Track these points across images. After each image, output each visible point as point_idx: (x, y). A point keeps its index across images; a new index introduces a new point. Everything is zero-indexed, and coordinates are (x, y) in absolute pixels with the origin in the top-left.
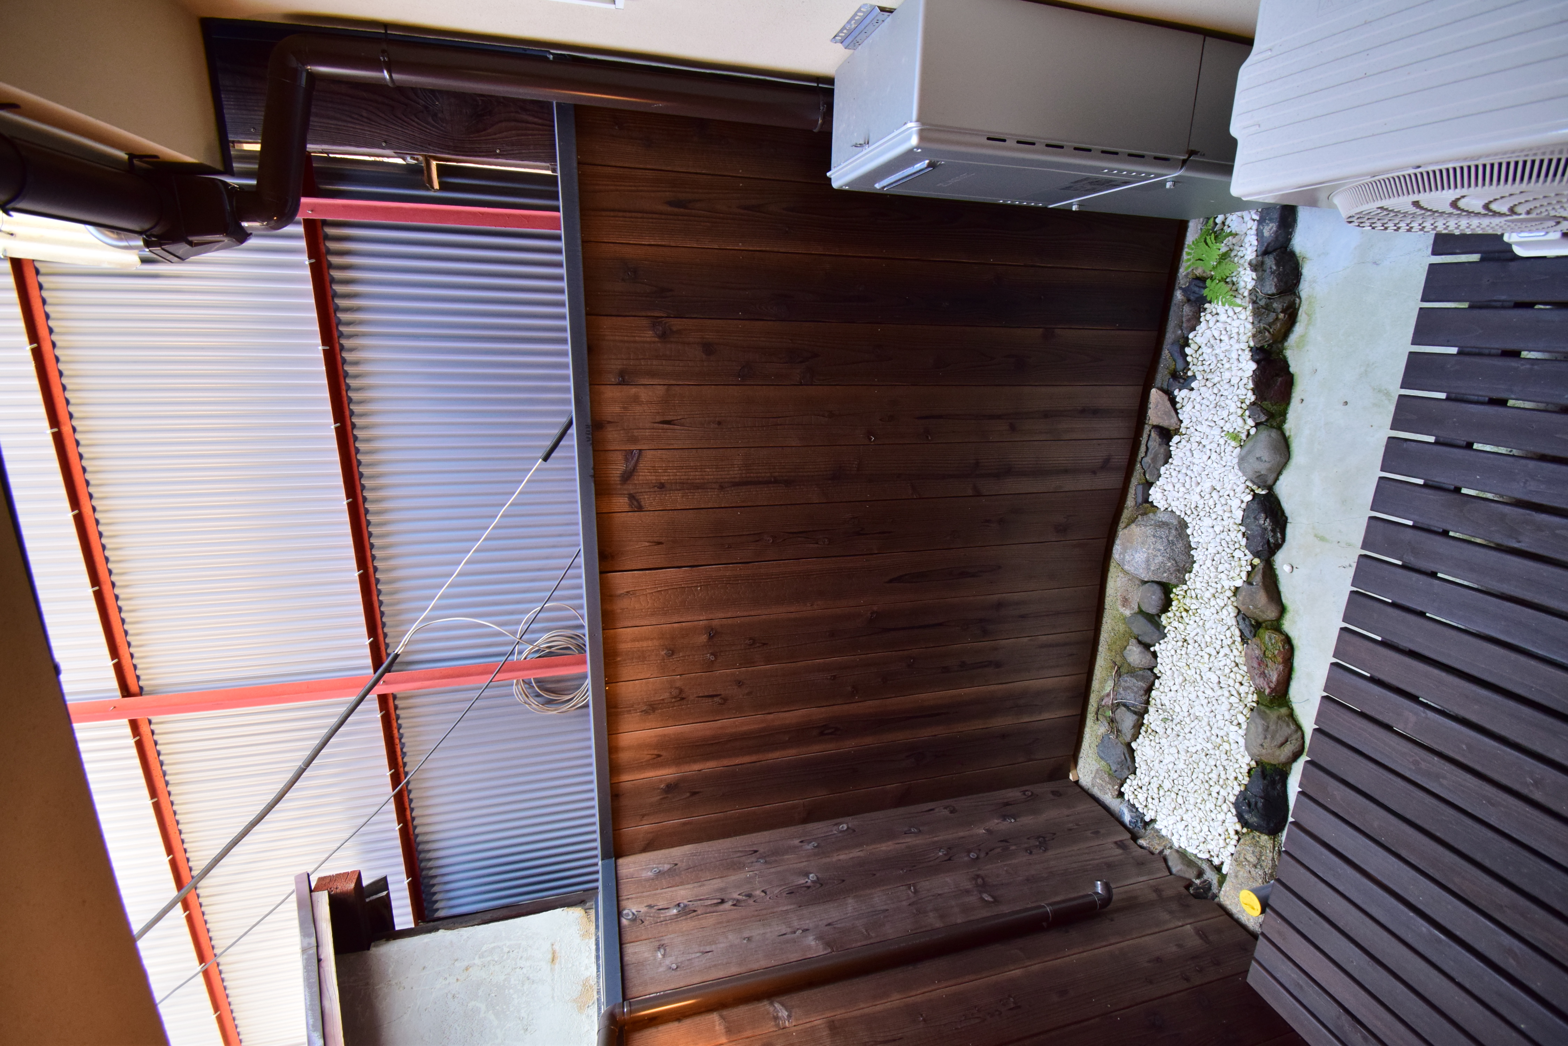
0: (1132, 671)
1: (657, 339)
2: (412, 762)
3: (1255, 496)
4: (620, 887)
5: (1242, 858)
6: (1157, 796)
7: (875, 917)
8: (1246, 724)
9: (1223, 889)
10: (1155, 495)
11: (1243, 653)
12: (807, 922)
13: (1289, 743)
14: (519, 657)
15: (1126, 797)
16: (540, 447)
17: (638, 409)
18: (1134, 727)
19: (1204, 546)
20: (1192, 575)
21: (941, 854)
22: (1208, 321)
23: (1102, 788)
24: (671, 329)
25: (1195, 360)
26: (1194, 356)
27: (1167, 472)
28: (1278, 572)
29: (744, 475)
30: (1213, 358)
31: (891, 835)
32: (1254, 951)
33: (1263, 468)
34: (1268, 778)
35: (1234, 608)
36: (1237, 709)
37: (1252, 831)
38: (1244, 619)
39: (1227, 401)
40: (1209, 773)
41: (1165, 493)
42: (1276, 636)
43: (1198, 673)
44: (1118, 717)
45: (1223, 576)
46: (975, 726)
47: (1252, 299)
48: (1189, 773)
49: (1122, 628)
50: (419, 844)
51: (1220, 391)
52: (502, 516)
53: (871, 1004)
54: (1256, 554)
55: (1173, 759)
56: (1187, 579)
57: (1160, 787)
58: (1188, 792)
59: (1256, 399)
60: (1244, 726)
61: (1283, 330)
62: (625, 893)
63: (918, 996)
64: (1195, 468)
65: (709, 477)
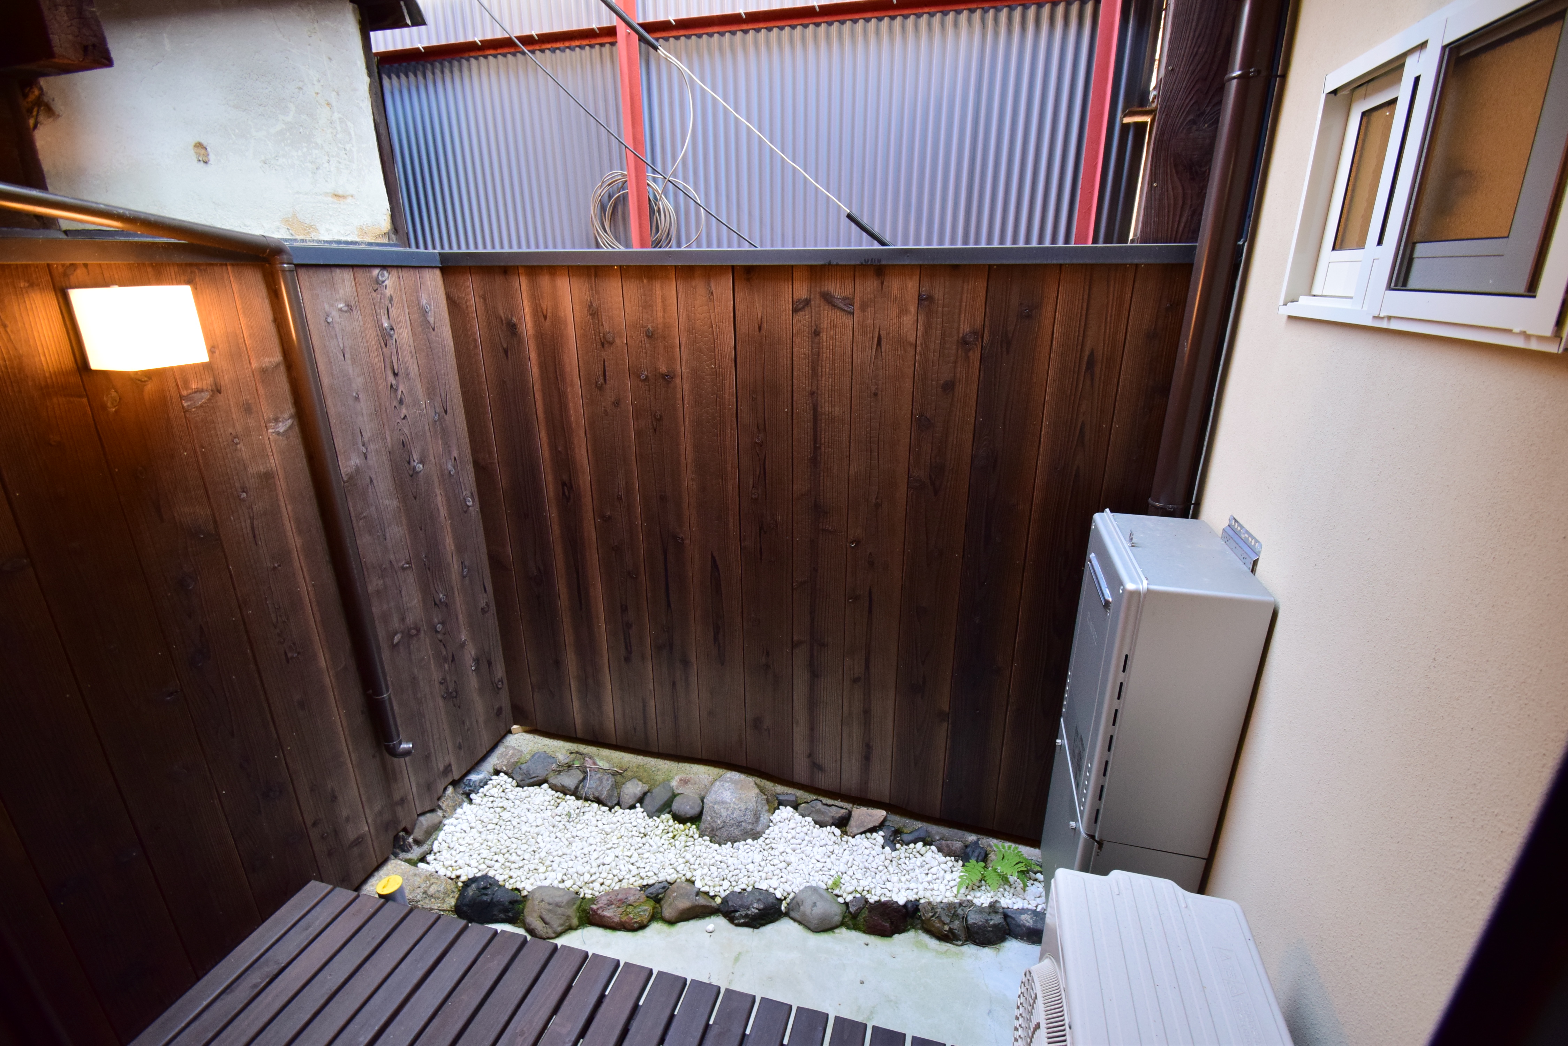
0: (617, 786)
1: (961, 335)
2: (544, 59)
3: (780, 901)
4: (411, 270)
5: (433, 880)
6: (495, 806)
7: (378, 527)
8: (564, 887)
9: (403, 863)
10: (786, 812)
11: (631, 886)
12: (374, 458)
13: (544, 925)
14: (650, 178)
15: (494, 777)
16: (862, 211)
17: (894, 313)
18: (563, 786)
19: (735, 854)
20: (708, 843)
21: (441, 596)
22: (946, 863)
23: (503, 755)
24: (970, 350)
25: (910, 851)
26: (914, 850)
27: (807, 823)
28: (707, 919)
29: (823, 416)
30: (911, 867)
31: (460, 548)
32: (342, 887)
33: (806, 908)
34: (511, 906)
35: (674, 879)
36: (577, 880)
37: (459, 890)
38: (664, 888)
39: (870, 878)
40: (516, 853)
41: (787, 821)
42: (646, 916)
43: (614, 846)
44: (573, 771)
45: (706, 870)
46: (568, 636)
47: (963, 903)
48: (517, 836)
49: (660, 777)
50: (459, 62)
51: (880, 872)
52: (794, 167)
53: (291, 515)
54: (725, 900)
55: (530, 821)
56: (704, 838)
57: (503, 808)
58: (498, 834)
59: (871, 904)
60: (561, 886)
61: (933, 929)
62: (406, 274)
63: (298, 562)
64: (809, 848)
65: (823, 382)
